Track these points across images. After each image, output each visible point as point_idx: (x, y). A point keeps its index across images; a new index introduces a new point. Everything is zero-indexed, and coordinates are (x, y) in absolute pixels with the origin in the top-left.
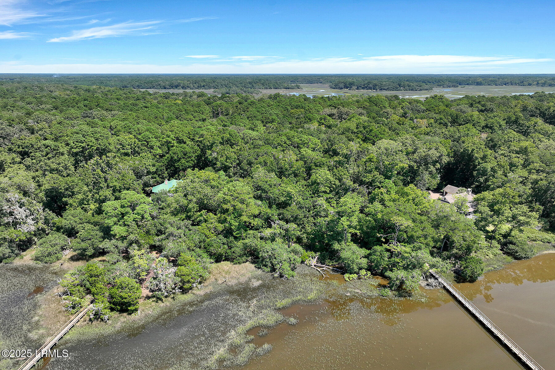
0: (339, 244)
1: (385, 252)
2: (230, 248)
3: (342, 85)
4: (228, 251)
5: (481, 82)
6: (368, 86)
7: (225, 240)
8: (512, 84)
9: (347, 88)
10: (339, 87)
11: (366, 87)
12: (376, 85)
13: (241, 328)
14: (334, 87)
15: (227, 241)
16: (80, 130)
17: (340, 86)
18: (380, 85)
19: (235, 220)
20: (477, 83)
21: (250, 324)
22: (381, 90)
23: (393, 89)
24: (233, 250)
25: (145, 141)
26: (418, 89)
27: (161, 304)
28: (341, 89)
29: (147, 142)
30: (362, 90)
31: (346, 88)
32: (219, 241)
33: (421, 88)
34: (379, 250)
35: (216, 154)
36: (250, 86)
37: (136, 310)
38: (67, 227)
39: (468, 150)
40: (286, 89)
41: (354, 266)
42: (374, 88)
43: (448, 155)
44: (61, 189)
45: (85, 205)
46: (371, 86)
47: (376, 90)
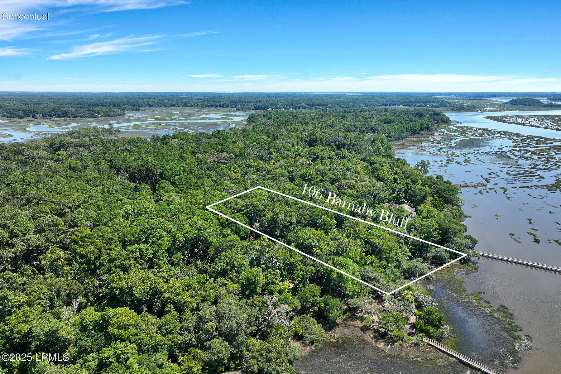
46: (60, 113)
47: (70, 117)
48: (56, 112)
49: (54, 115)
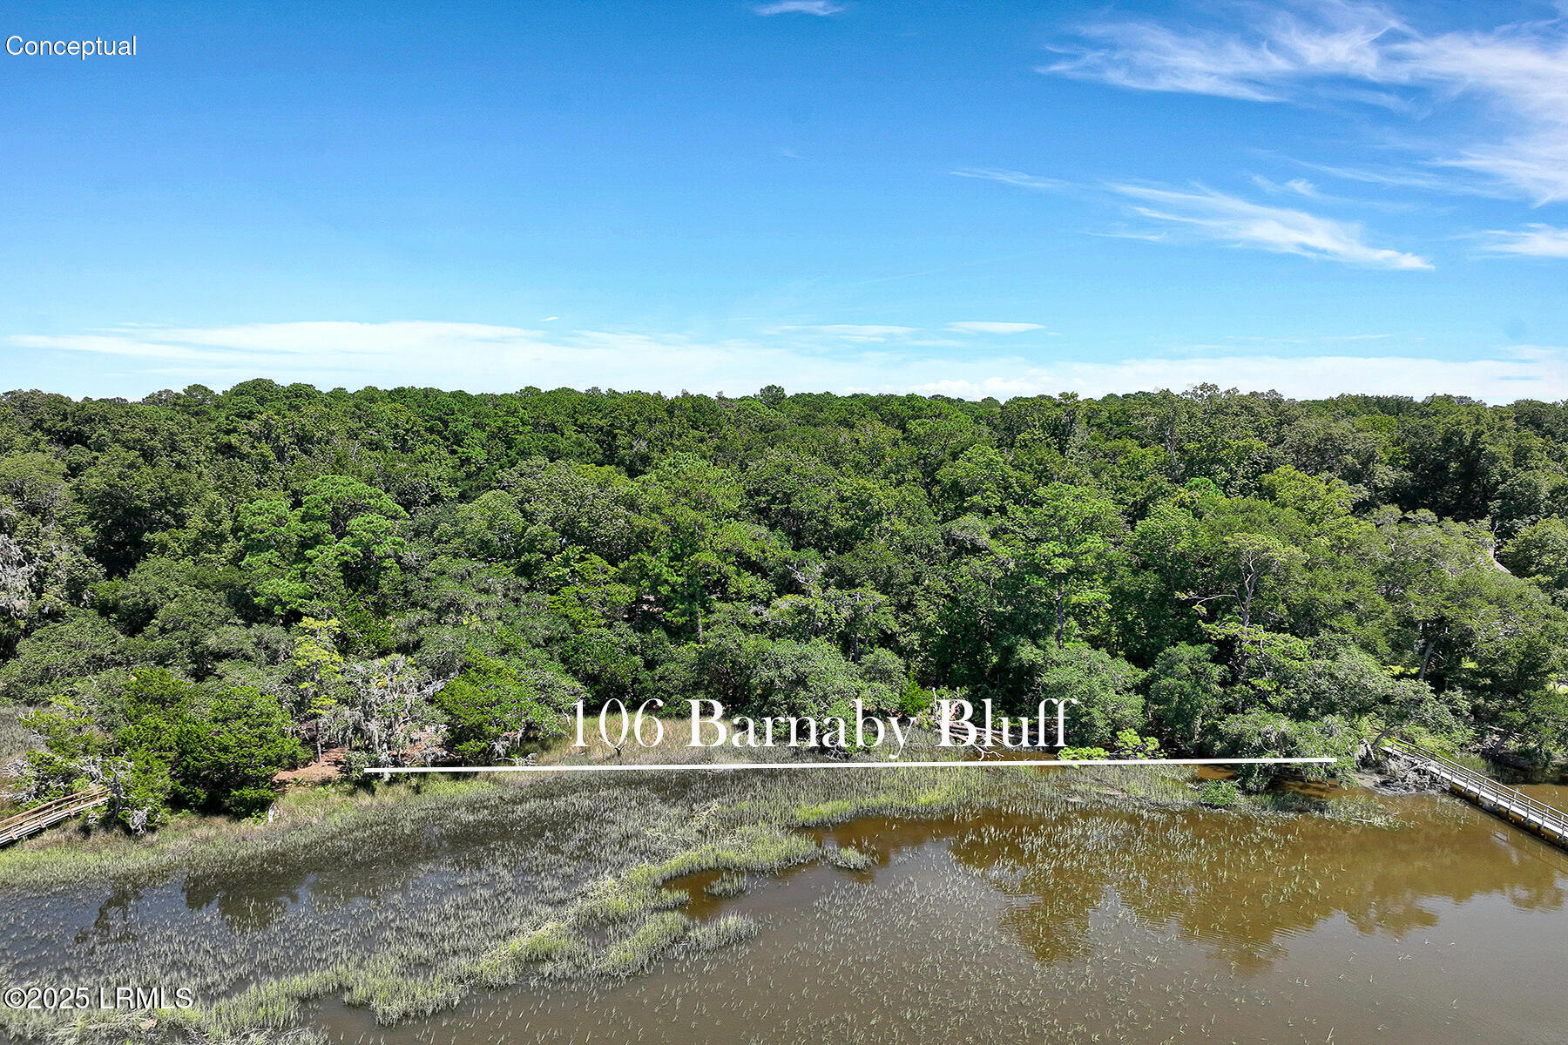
0: (1038, 647)
1: (1212, 665)
2: (650, 665)
4: (644, 675)
7: (634, 639)
13: (643, 870)
15: (642, 642)
16: (254, 388)
19: (672, 567)
21: (680, 860)
24: (659, 670)
25: (440, 419)
27: (364, 799)
29: (446, 424)
32: (615, 640)
34: (1187, 657)
35: (644, 444)
37: (264, 805)
38: (130, 602)
39: (1461, 435)
41: (1096, 712)
43: (1393, 462)
44: (138, 497)
45: (210, 552)
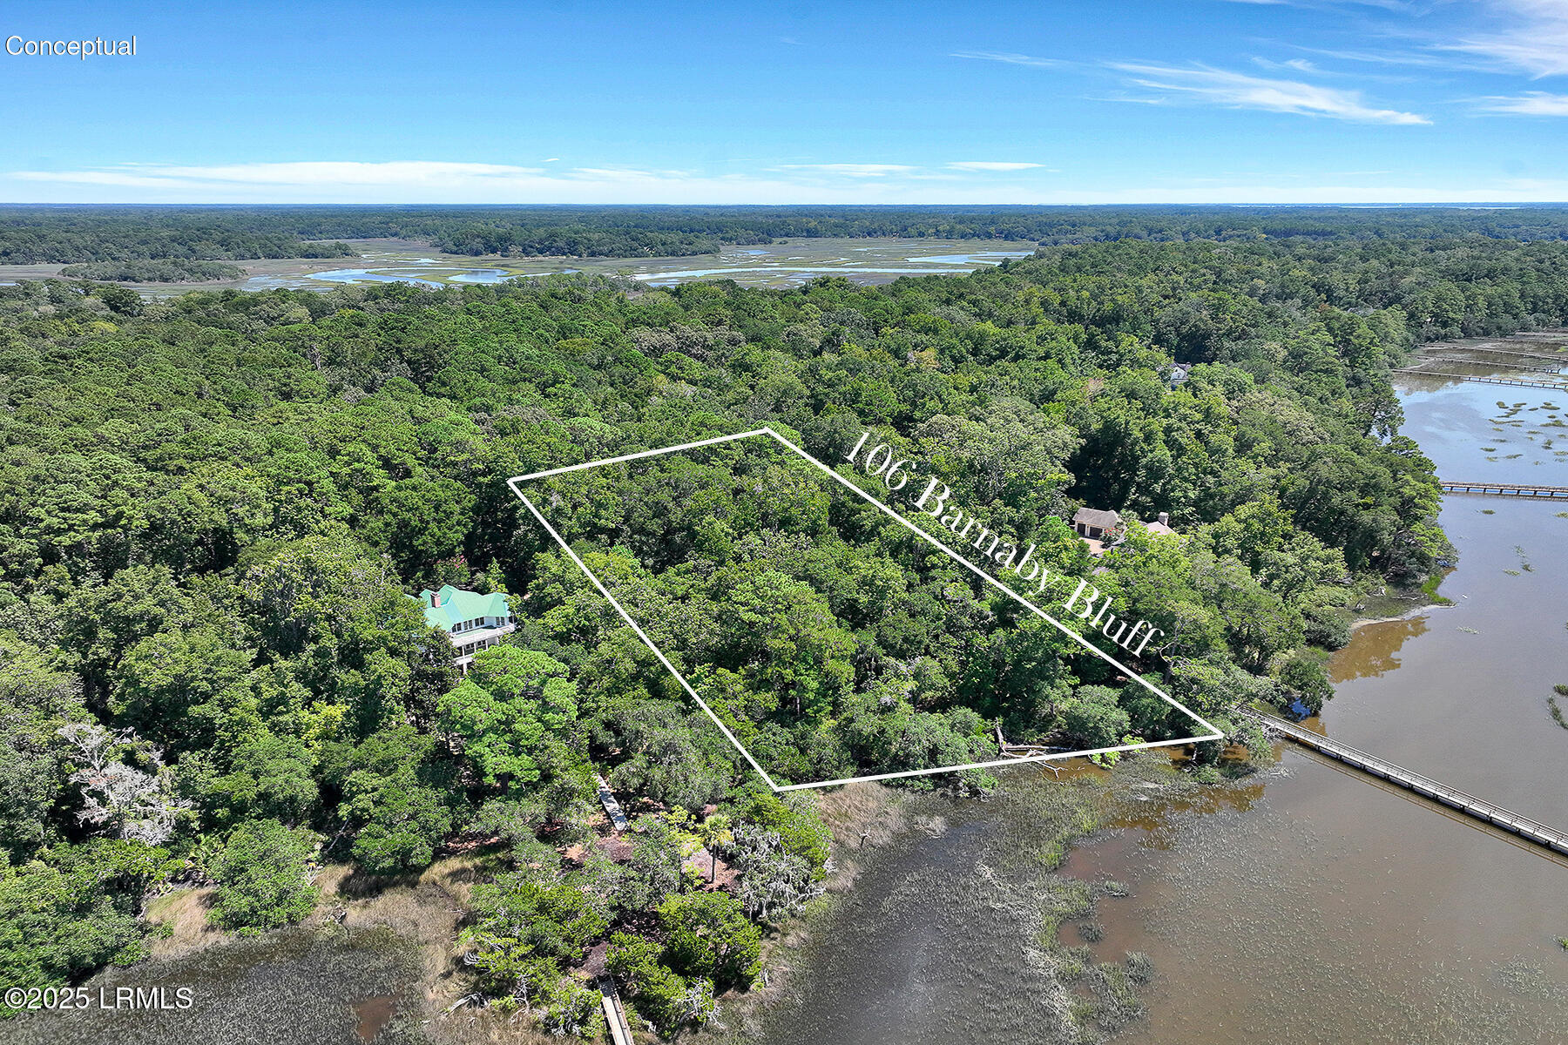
3: (477, 244)
5: (816, 229)
6: (555, 244)
8: (884, 234)
9: (494, 251)
10: (471, 249)
11: (547, 247)
12: (576, 243)
14: (455, 248)
17: (474, 247)
18: (586, 241)
20: (808, 231)
22: (593, 254)
23: (626, 251)
26: (687, 250)
28: (477, 253)
30: (541, 258)
31: (492, 253)
32: (776, 739)
33: (695, 249)
36: (181, 250)
40: (307, 257)
42: (572, 248)
46: (561, 244)
47: (580, 256)
48: (555, 241)
49: (549, 249)
